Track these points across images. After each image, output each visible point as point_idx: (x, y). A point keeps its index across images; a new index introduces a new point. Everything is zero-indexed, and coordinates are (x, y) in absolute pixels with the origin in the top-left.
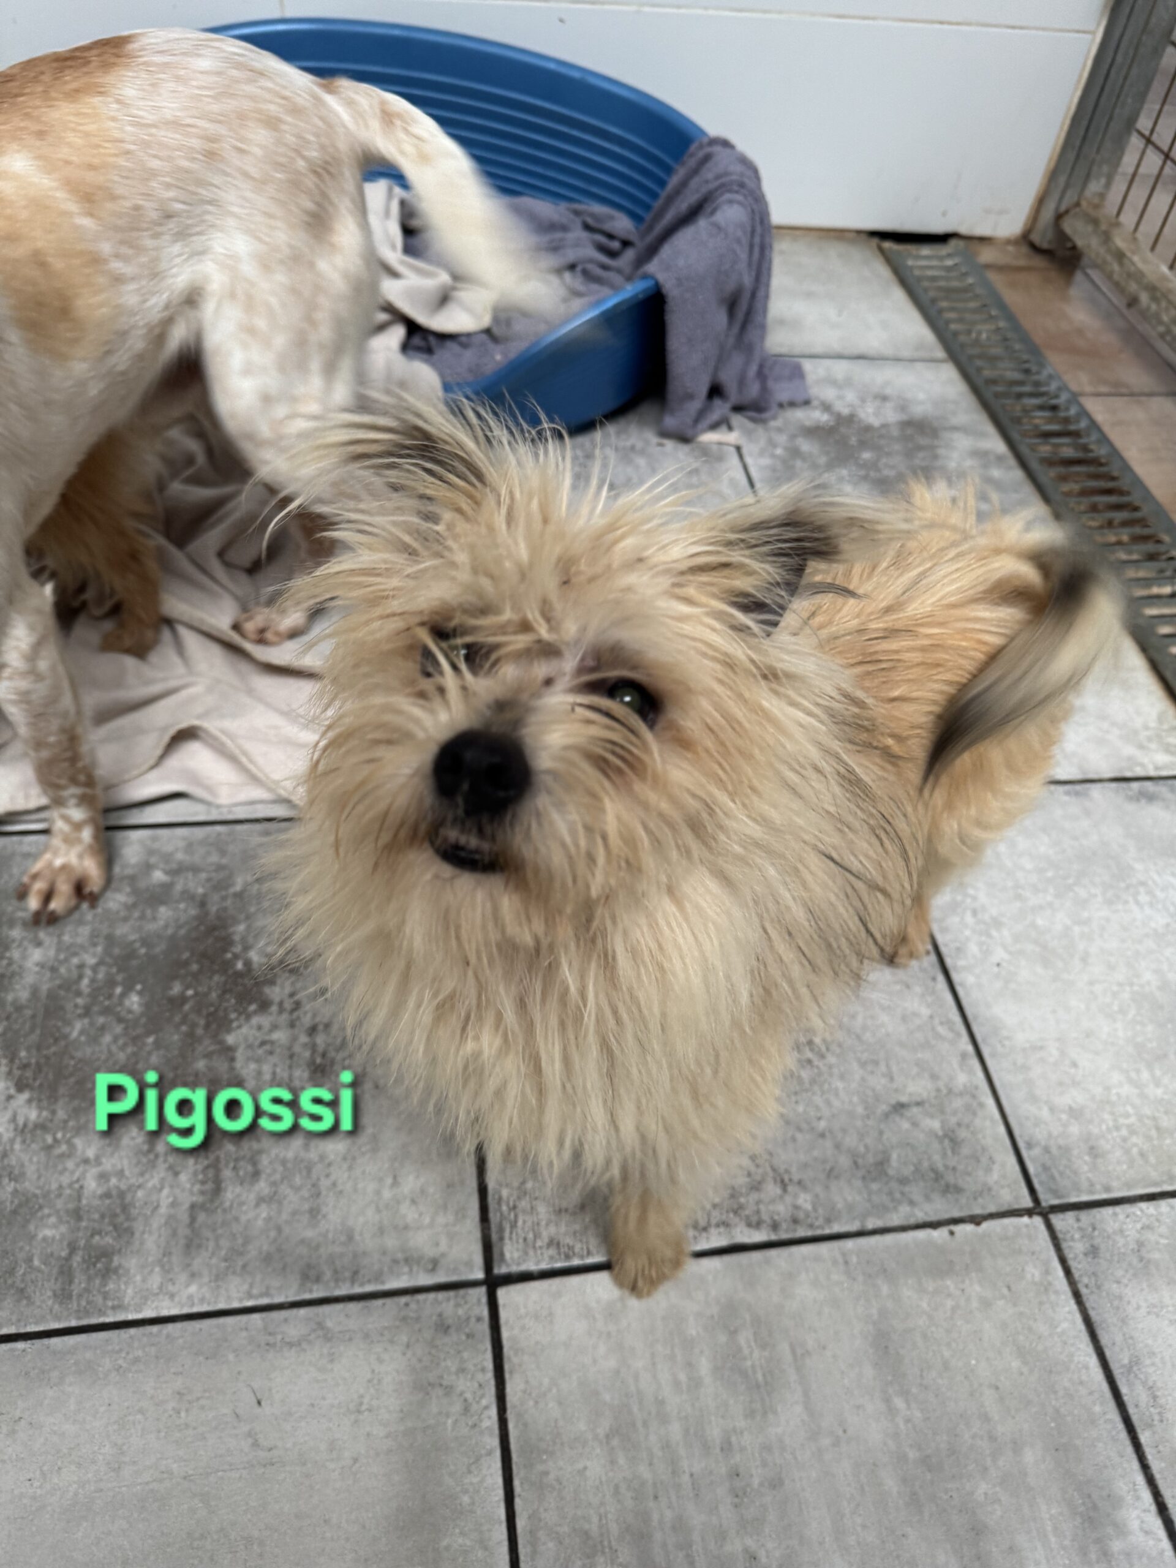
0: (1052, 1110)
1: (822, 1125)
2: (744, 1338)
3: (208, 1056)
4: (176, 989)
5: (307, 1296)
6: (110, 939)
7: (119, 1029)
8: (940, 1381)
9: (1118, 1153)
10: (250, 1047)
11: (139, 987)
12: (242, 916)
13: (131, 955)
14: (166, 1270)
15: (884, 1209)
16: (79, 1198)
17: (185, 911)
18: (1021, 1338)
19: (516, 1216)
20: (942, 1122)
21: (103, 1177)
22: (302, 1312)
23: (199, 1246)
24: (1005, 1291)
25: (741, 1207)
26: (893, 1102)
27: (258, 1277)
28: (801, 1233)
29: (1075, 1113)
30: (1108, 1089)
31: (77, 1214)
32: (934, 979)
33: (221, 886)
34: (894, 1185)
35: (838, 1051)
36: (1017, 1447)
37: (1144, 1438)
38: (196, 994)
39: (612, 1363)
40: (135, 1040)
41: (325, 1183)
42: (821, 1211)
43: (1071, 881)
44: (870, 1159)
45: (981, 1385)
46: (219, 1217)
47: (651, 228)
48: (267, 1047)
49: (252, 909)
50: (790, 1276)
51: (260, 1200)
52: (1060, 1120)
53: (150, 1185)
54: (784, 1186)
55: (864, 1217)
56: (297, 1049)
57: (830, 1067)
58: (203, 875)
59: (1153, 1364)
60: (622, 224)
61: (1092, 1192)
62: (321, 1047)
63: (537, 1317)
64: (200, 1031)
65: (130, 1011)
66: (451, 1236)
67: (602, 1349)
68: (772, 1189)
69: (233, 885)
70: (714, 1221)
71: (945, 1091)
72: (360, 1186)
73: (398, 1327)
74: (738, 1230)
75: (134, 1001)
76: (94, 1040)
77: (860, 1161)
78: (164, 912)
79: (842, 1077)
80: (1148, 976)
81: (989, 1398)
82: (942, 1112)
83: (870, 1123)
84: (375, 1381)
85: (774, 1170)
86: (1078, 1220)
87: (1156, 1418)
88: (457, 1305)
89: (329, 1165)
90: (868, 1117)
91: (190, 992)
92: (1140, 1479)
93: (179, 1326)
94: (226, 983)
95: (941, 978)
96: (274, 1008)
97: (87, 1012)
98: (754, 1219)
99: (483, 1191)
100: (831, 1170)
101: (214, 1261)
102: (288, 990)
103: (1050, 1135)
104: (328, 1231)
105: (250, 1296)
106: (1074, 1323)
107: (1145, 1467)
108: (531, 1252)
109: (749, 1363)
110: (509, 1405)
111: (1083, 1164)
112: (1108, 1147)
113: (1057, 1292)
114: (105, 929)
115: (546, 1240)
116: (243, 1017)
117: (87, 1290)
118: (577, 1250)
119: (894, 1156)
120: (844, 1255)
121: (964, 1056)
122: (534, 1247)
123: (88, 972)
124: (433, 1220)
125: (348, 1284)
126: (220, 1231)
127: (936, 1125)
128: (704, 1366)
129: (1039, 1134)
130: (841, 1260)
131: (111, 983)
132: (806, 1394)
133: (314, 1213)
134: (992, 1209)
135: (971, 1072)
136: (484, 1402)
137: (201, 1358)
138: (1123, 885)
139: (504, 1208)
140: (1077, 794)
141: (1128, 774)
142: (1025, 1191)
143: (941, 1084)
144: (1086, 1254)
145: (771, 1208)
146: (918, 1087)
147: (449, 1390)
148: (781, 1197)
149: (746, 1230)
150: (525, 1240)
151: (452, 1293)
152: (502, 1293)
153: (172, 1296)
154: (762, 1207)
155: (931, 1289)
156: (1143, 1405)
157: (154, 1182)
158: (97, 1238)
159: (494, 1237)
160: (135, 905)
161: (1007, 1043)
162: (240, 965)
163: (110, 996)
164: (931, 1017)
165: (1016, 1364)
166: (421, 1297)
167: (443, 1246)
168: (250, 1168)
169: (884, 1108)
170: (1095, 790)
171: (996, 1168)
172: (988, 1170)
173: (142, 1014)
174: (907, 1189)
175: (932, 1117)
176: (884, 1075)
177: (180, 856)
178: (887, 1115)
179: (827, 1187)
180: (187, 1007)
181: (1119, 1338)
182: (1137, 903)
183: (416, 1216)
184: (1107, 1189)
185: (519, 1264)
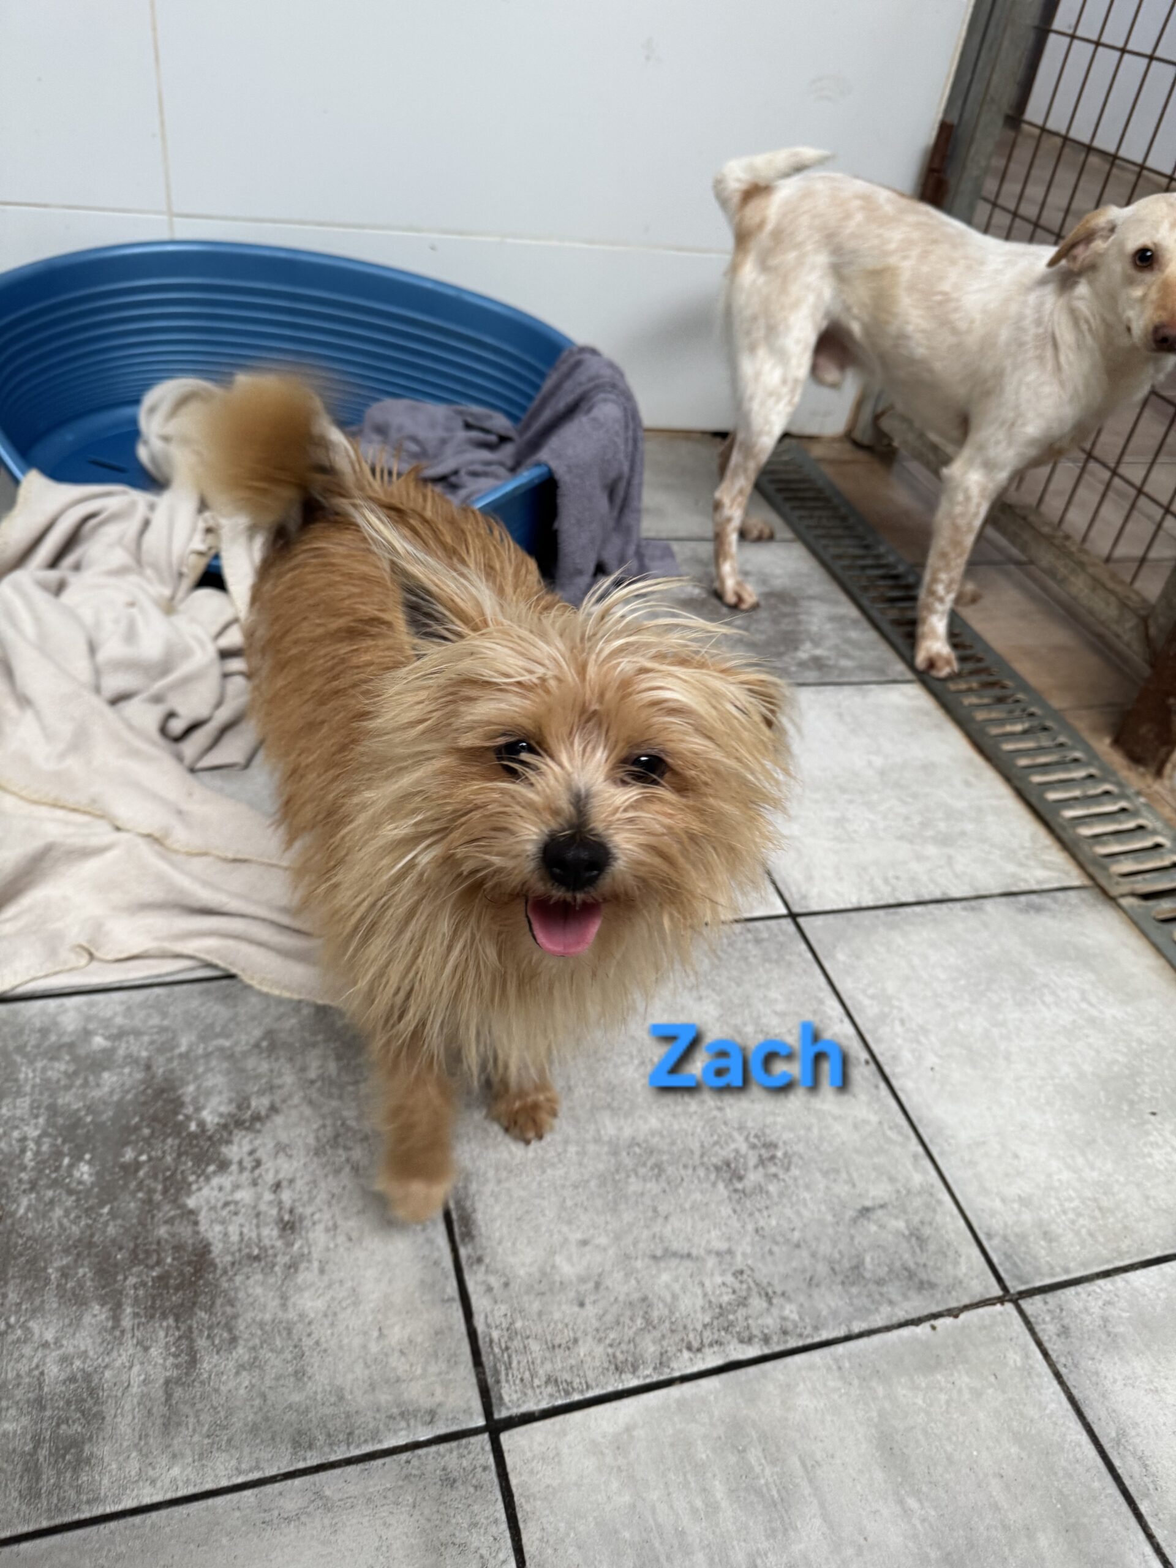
0: (1003, 1200)
1: (797, 1235)
2: (754, 1455)
3: (170, 1221)
4: (129, 1155)
5: (301, 1465)
6: (53, 1110)
7: (70, 1201)
8: (947, 1476)
9: (1070, 1235)
10: (213, 1208)
11: (87, 1156)
12: (191, 1077)
13: (77, 1123)
14: (144, 1455)
15: (869, 1311)
16: (41, 1388)
17: (130, 1075)
18: (1015, 1423)
19: (510, 1357)
20: (907, 1222)
21: (65, 1360)
22: (297, 1482)
23: (179, 1424)
24: (992, 1379)
25: (731, 1324)
26: (859, 1207)
27: (247, 1450)
28: (792, 1344)
29: (1025, 1201)
30: (1049, 1176)
31: (39, 1403)
32: (877, 1087)
33: (166, 1047)
34: (872, 1287)
35: (800, 1163)
36: (1030, 1532)
37: (1143, 1508)
38: (150, 1159)
39: (627, 1498)
40: (88, 1211)
41: (307, 1342)
42: (807, 1320)
43: (982, 987)
44: (846, 1264)
45: (986, 1475)
46: (198, 1390)
47: (527, 426)
48: (232, 1207)
49: (201, 1070)
50: (788, 1387)
51: (241, 1368)
52: (1012, 1209)
53: (118, 1364)
54: (769, 1300)
55: (849, 1321)
56: (263, 1207)
57: (795, 1179)
58: (146, 1039)
59: (1138, 1435)
60: (500, 422)
61: (1053, 1275)
62: (287, 1204)
63: (544, 1459)
64: (158, 1197)
65: (80, 1182)
66: (446, 1384)
67: (615, 1485)
68: (757, 1303)
69: (178, 1046)
70: (706, 1341)
71: (904, 1192)
72: (346, 1341)
73: (401, 1487)
74: (732, 1347)
75: (84, 1171)
76: (45, 1215)
77: (837, 1267)
78: (108, 1078)
79: (808, 1187)
80: (1065, 1069)
81: (995, 1487)
82: (905, 1212)
83: (841, 1229)
84: (384, 1549)
85: (757, 1285)
86: (1046, 1303)
87: (1151, 1486)
88: (461, 1456)
89: (310, 1323)
90: (838, 1223)
91: (144, 1158)
92: (1148, 1549)
93: (164, 1513)
94: (180, 1146)
95: (882, 1085)
96: (234, 1168)
97: (33, 1186)
98: (746, 1334)
99: (472, 1334)
100: (811, 1279)
101: (196, 1438)
102: (246, 1148)
103: (1006, 1225)
104: (316, 1393)
105: (240, 1472)
106: (1060, 1403)
107: (1150, 1537)
108: (530, 1392)
109: (762, 1481)
110: (527, 1556)
111: (1040, 1248)
112: (1060, 1231)
113: (1039, 1375)
114: (46, 1100)
115: (544, 1379)
116: (202, 1179)
117: (57, 1486)
118: (575, 1385)
119: (868, 1259)
120: (836, 1360)
121: (915, 1157)
122: (533, 1387)
123: (32, 1145)
124: (425, 1370)
125: (344, 1447)
126: (199, 1406)
127: (901, 1225)
128: (719, 1491)
129: (996, 1225)
130: (834, 1367)
131: (58, 1154)
132: (822, 1505)
133: (300, 1375)
134: (966, 1301)
135: (925, 1172)
136: (501, 1556)
137: (192, 1546)
138: (1028, 988)
139: (497, 1350)
140: (973, 909)
141: (1014, 889)
142: (993, 1280)
143: (899, 1186)
144: (1058, 1335)
145: (760, 1321)
146: (878, 1191)
147: (463, 1548)
148: (768, 1310)
149: (739, 1346)
150: (522, 1380)
151: (454, 1444)
152: (505, 1438)
153: (153, 1482)
154: (750, 1321)
155: (923, 1385)
156: (1136, 1476)
157: (122, 1358)
158: (64, 1427)
159: (490, 1381)
160: (76, 1073)
161: (952, 1141)
162: (193, 1127)
163: (57, 1169)
164: (880, 1123)
165: (1014, 1450)
166: (421, 1452)
167: (439, 1397)
168: (225, 1335)
169: (850, 1213)
170: (988, 905)
171: (963, 1260)
172: (956, 1263)
173: (93, 1185)
174: (884, 1289)
175: (897, 1217)
176: (846, 1182)
177: (119, 1020)
178: (854, 1221)
179: (810, 1296)
180: (141, 1173)
181: (1103, 1414)
182: (1044, 1003)
183: (407, 1367)
184: (1067, 1271)
185: (519, 1406)
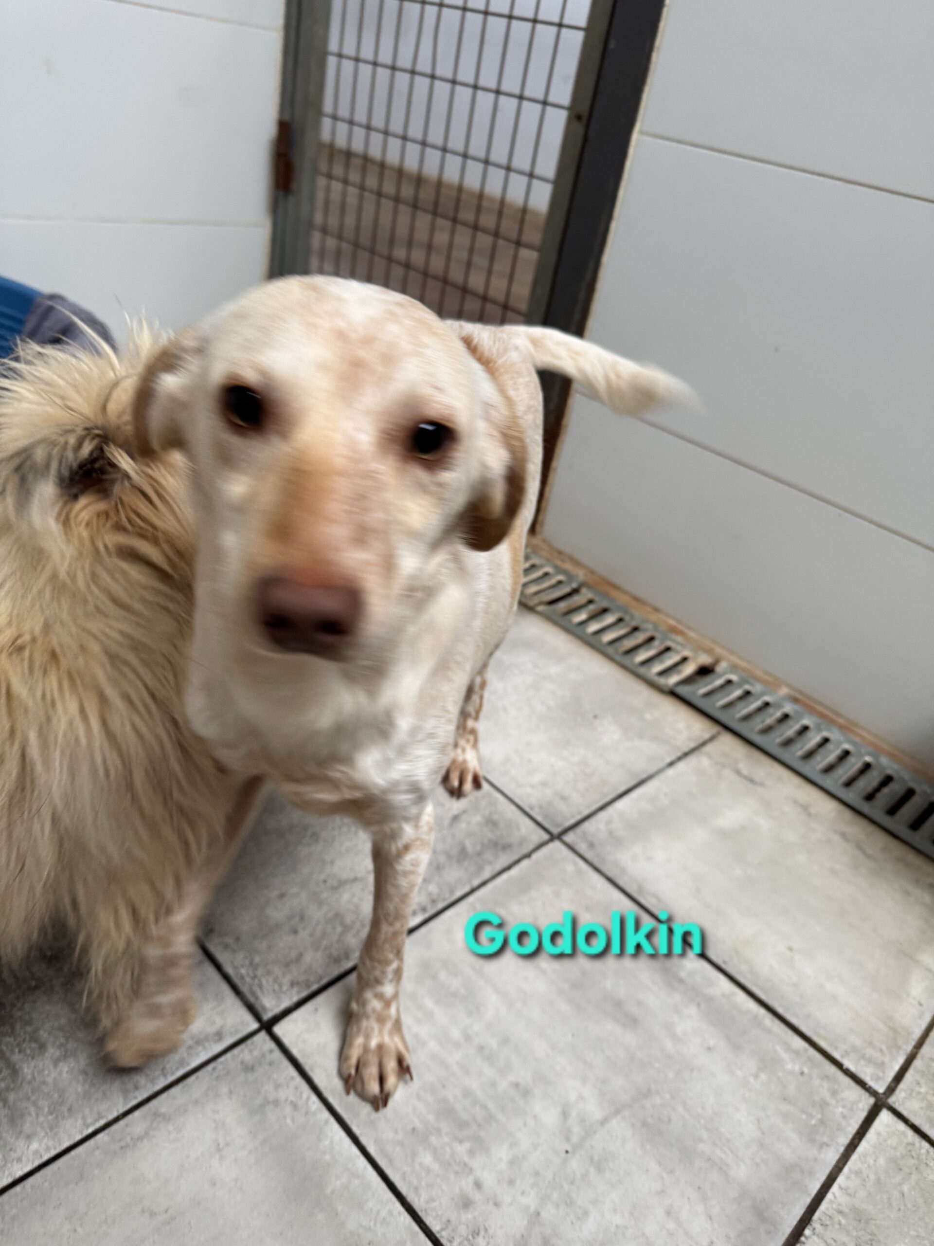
0: (532, 787)
2: (443, 976)
5: (134, 1102)
9: (575, 794)
15: (477, 873)
19: (260, 980)
20: (482, 816)
22: (137, 1114)
23: (22, 1116)
24: (562, 883)
26: (450, 817)
27: (87, 1111)
28: (440, 906)
29: (544, 784)
30: (552, 766)
34: (475, 858)
42: (445, 890)
44: (455, 850)
46: (27, 1088)
52: (538, 790)
55: (469, 881)
59: (648, 883)
61: (572, 819)
63: (309, 1030)
66: (221, 1014)
71: (473, 801)
73: (216, 1085)
77: (451, 854)
80: (540, 707)
82: (478, 812)
84: (220, 1126)
86: (575, 834)
88: (251, 1051)
93: (38, 1176)
99: (225, 976)
101: (41, 1119)
103: (538, 799)
105: (88, 1126)
106: (603, 883)
108: (282, 996)
109: (453, 988)
111: (562, 806)
112: (569, 793)
113: (586, 872)
115: (288, 984)
118: (312, 980)
119: (467, 843)
120: (470, 905)
122: (282, 992)
125: (162, 1079)
126: (33, 1098)
127: (478, 818)
128: (429, 1003)
129: (533, 802)
130: (471, 909)
134: (531, 847)
137: (72, 1185)
139: (248, 980)
142: (542, 831)
143: (470, 798)
144: (588, 847)
147: (276, 1103)
150: (274, 990)
151: (243, 1045)
152: (278, 1029)
153: (19, 1160)
155: (525, 900)
159: (252, 999)
166: (222, 1059)
167: (219, 1022)
168: (34, 1045)
169: (446, 822)
171: (521, 827)
172: (518, 828)
174: (483, 857)
175: (474, 816)
178: (450, 826)
179: (441, 876)
181: (626, 879)
182: (514, 674)
184: (580, 813)
185: (277, 1007)
